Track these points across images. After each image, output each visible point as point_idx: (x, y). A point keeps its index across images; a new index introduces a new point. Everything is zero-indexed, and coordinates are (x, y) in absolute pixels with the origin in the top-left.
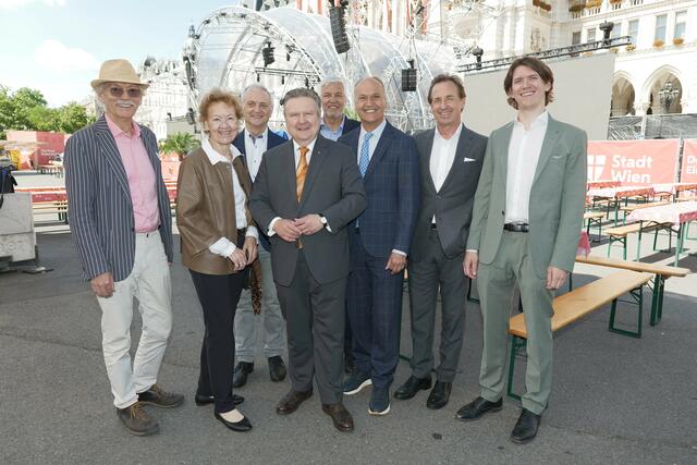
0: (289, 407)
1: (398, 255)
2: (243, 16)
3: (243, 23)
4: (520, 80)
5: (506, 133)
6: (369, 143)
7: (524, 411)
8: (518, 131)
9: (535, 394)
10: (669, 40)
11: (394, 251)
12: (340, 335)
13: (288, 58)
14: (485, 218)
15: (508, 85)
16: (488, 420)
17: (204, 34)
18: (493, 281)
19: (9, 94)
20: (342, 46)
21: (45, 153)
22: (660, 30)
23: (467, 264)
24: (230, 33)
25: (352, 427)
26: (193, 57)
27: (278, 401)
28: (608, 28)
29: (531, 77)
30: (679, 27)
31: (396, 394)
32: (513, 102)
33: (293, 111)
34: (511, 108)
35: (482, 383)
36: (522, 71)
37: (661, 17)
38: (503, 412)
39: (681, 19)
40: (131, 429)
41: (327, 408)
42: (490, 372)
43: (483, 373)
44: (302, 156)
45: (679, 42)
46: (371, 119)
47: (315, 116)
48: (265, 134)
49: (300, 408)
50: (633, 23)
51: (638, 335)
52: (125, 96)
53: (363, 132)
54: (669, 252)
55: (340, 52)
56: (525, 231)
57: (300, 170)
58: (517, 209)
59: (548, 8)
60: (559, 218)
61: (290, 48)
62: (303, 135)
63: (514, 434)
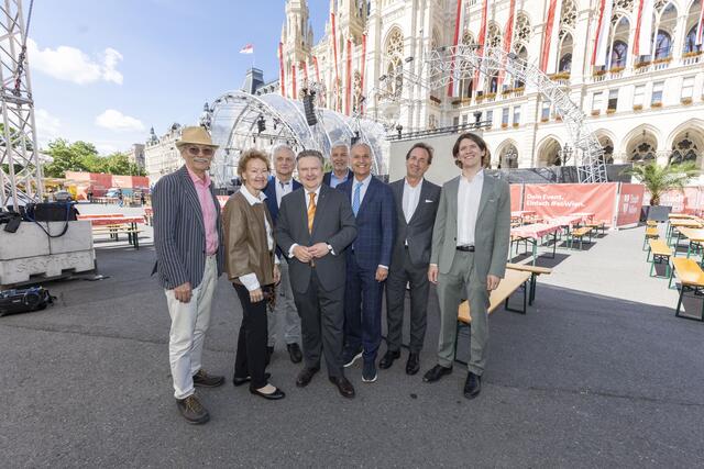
0: (305, 381)
1: (383, 269)
2: (244, 98)
3: (244, 103)
4: (464, 148)
5: (454, 183)
6: (360, 190)
7: (470, 374)
8: (463, 183)
9: (478, 362)
10: (510, 123)
11: (380, 266)
12: (340, 326)
13: (275, 128)
14: (442, 242)
15: (456, 152)
16: (444, 382)
17: (217, 109)
18: (449, 285)
19: (67, 145)
20: (312, 121)
21: (96, 188)
22: (505, 117)
23: (430, 273)
24: (235, 109)
25: (354, 394)
26: (209, 124)
27: (296, 376)
28: (478, 116)
29: (473, 146)
30: (516, 116)
31: (381, 364)
32: (459, 163)
33: (303, 166)
34: (457, 168)
35: (440, 354)
36: (466, 142)
37: (506, 110)
38: (453, 374)
39: (517, 111)
40: (188, 419)
41: (333, 379)
42: (445, 347)
43: (440, 348)
44: (311, 199)
45: (516, 125)
46: (362, 172)
47: (319, 170)
48: (291, 182)
49: (313, 380)
50: (490, 113)
51: (524, 313)
52: (201, 154)
53: (356, 182)
54: (525, 255)
55: (310, 125)
56: (473, 251)
57: (310, 209)
58: (466, 236)
59: (439, 101)
60: (493, 242)
61: (277, 121)
62: (311, 184)
63: (465, 391)
